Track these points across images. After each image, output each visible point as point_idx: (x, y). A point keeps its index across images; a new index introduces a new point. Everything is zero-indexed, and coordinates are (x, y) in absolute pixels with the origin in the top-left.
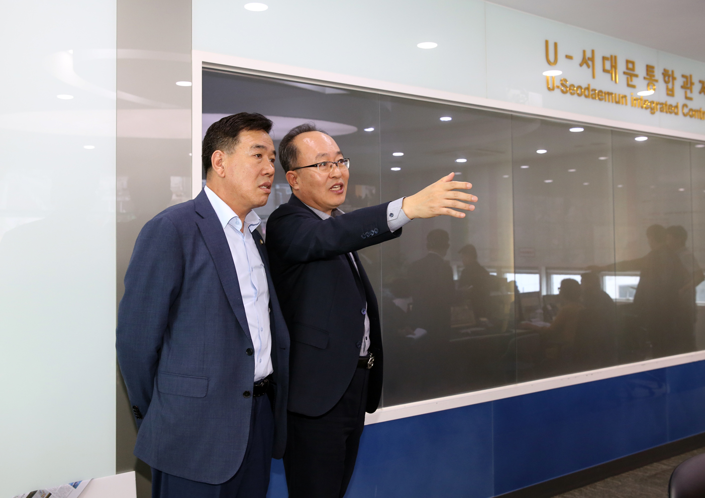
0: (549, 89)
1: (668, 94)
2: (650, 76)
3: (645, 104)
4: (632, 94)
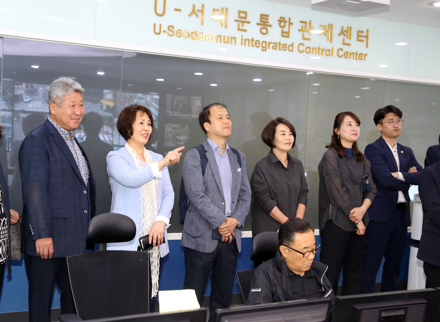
0: (155, 33)
1: (282, 36)
2: (264, 22)
3: (256, 43)
4: (242, 36)
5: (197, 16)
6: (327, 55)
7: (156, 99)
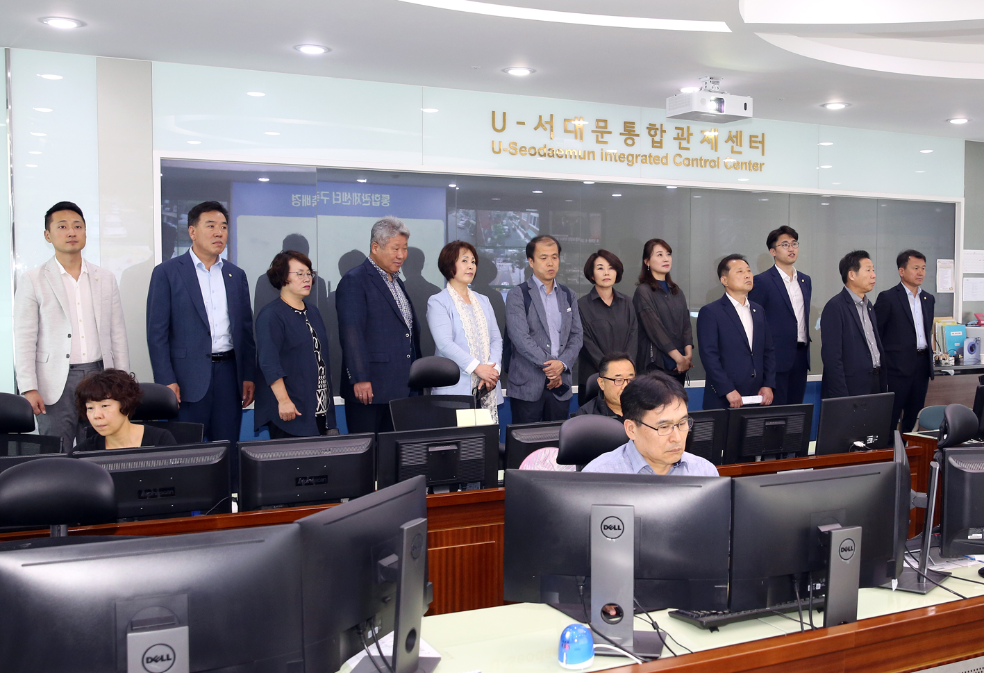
0: (494, 152)
1: (653, 147)
2: (629, 131)
3: (621, 158)
4: (602, 149)
5: (545, 129)
6: (711, 167)
7: (535, 217)
